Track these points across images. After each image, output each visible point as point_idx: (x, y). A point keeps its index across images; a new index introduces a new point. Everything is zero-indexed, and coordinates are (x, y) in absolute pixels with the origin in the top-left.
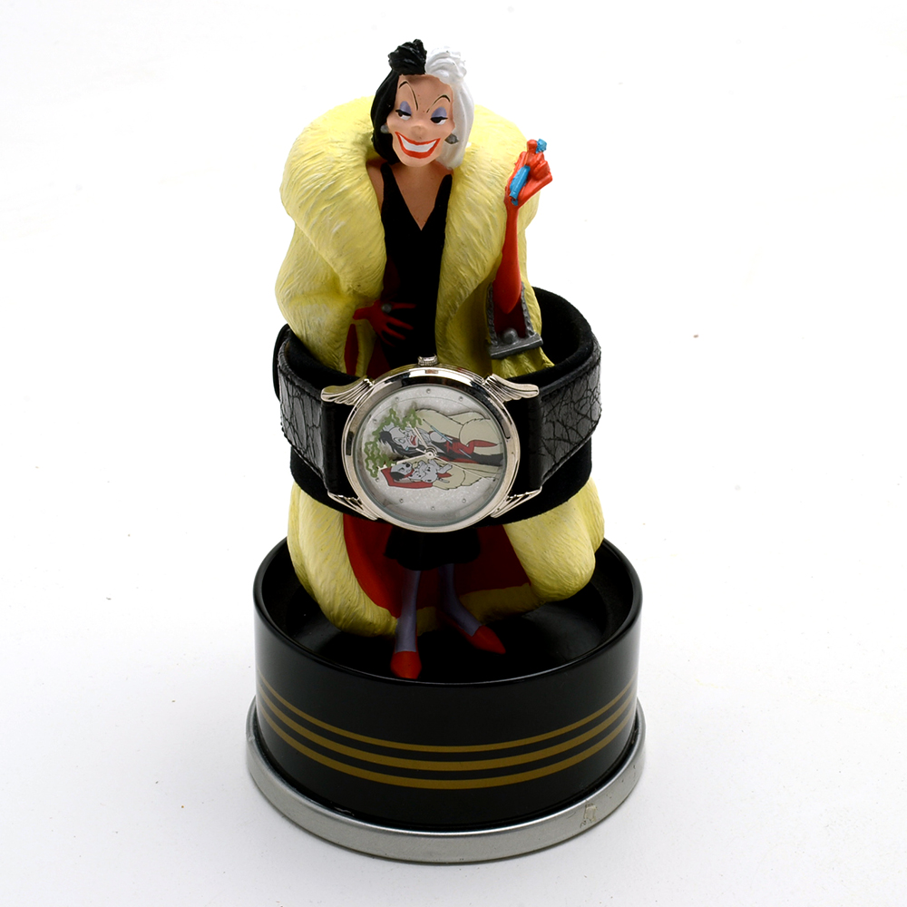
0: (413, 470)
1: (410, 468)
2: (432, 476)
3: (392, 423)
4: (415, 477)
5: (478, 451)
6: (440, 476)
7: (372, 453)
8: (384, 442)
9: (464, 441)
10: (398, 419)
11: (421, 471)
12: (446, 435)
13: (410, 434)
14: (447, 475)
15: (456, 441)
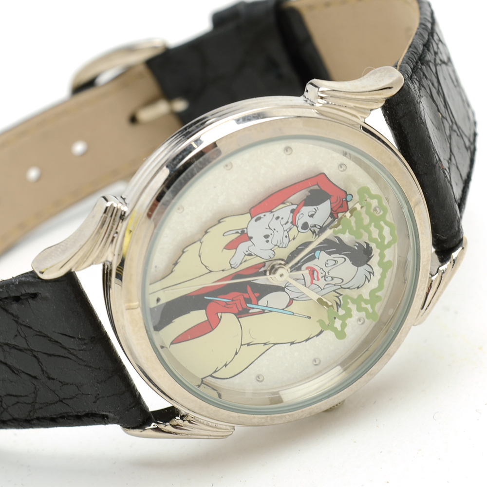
0: (294, 223)
1: (300, 223)
2: (256, 229)
3: (366, 296)
4: (284, 212)
5: (198, 317)
6: (244, 236)
7: (381, 229)
8: (360, 245)
9: (228, 319)
10: (359, 309)
11: (280, 229)
12: (263, 312)
13: (322, 283)
14: (232, 246)
15: (242, 313)
